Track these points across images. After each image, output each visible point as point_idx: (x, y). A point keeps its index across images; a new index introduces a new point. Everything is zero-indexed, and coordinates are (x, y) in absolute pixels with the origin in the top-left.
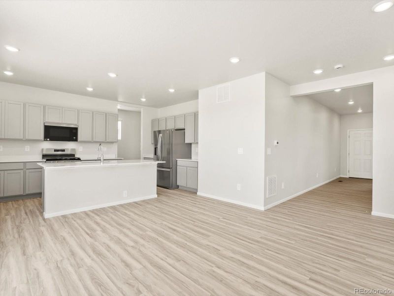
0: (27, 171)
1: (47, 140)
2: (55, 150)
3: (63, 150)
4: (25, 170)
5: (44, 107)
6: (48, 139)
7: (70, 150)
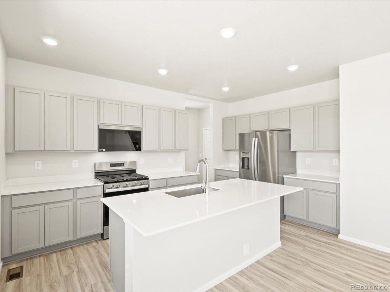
0: (79, 202)
1: (102, 151)
2: (112, 165)
3: (122, 165)
4: (75, 200)
5: (99, 102)
6: (104, 150)
7: (128, 163)
